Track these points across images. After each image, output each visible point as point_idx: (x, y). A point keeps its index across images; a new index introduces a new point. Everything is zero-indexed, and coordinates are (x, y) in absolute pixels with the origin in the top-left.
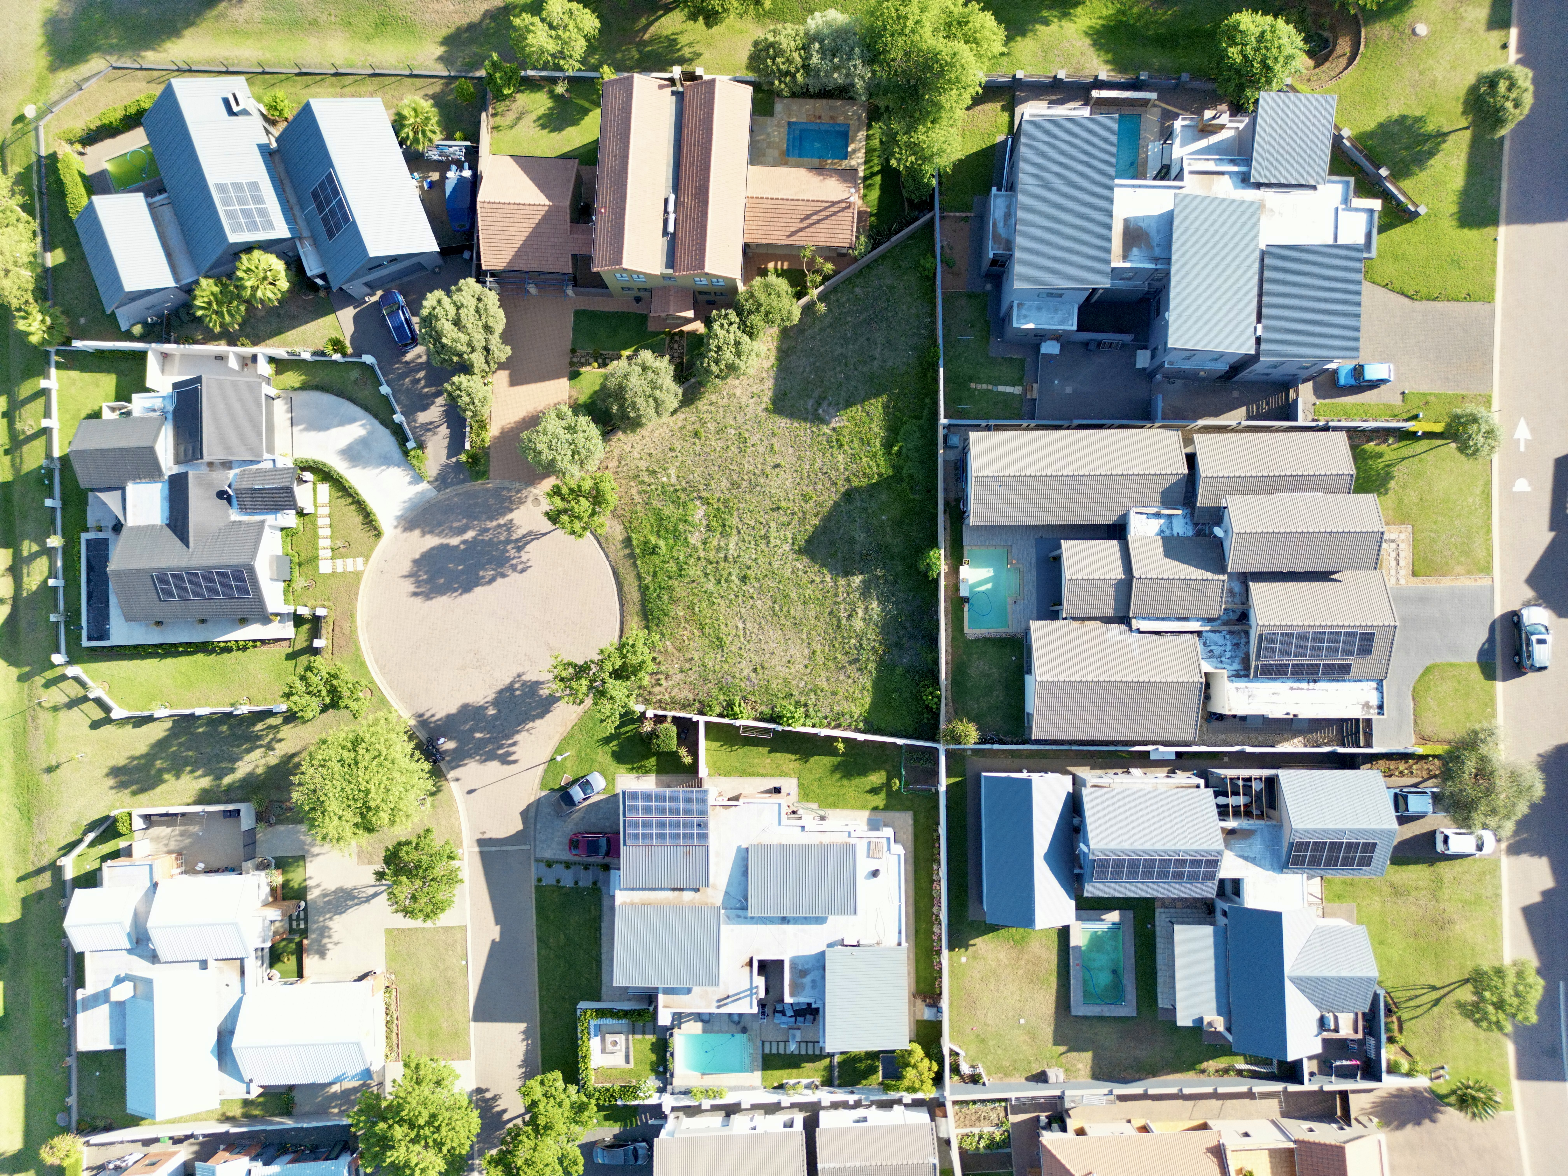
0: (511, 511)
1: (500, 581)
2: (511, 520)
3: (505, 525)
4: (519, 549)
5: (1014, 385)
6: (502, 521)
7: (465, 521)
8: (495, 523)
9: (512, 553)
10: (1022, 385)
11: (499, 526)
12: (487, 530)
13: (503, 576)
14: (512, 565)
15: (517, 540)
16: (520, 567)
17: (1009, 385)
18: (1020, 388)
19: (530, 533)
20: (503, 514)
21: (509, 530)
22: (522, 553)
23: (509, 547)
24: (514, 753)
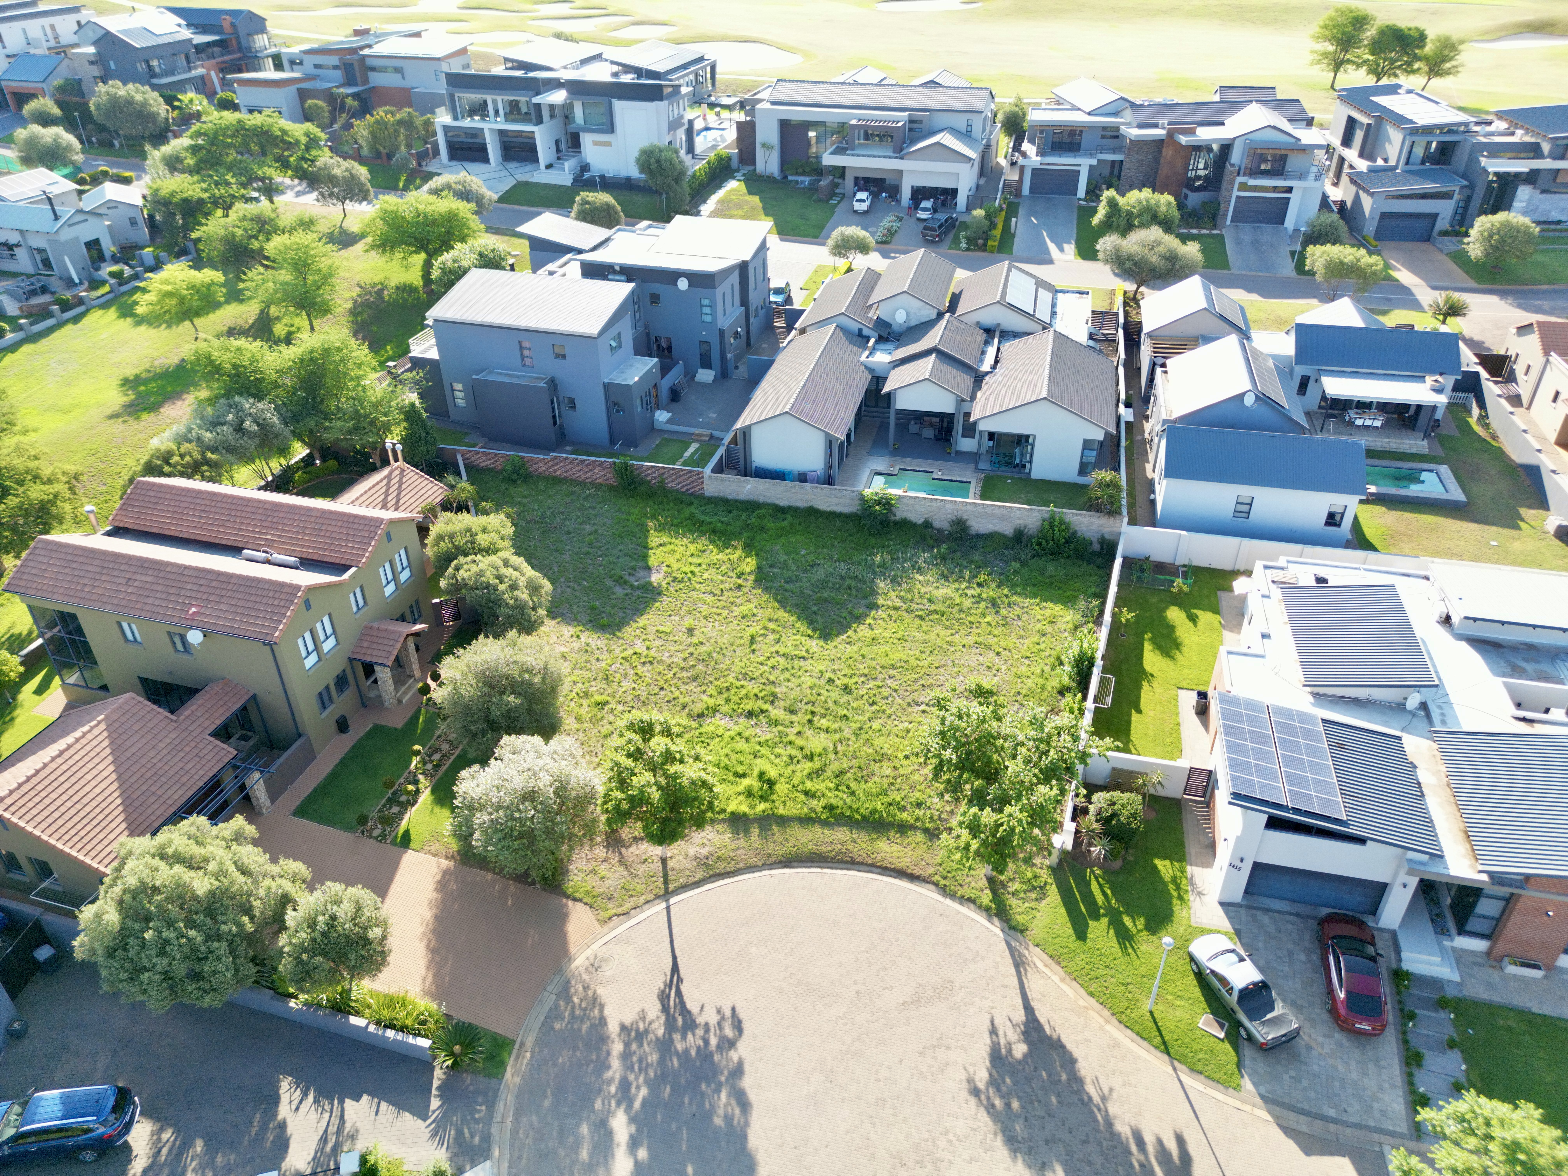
0: (602, 1021)
1: (747, 1083)
2: (623, 1028)
3: (627, 1045)
4: (690, 1024)
6: (617, 1047)
7: (584, 1129)
8: (615, 1063)
9: (693, 1041)
11: (626, 1056)
12: (625, 1085)
13: (738, 1071)
14: (719, 1047)
15: (670, 1024)
16: (729, 1032)
17: (687, 450)
18: (692, 444)
19: (663, 997)
20: (603, 1039)
21: (640, 1036)
22: (701, 1020)
23: (680, 1046)
24: (1160, 1142)
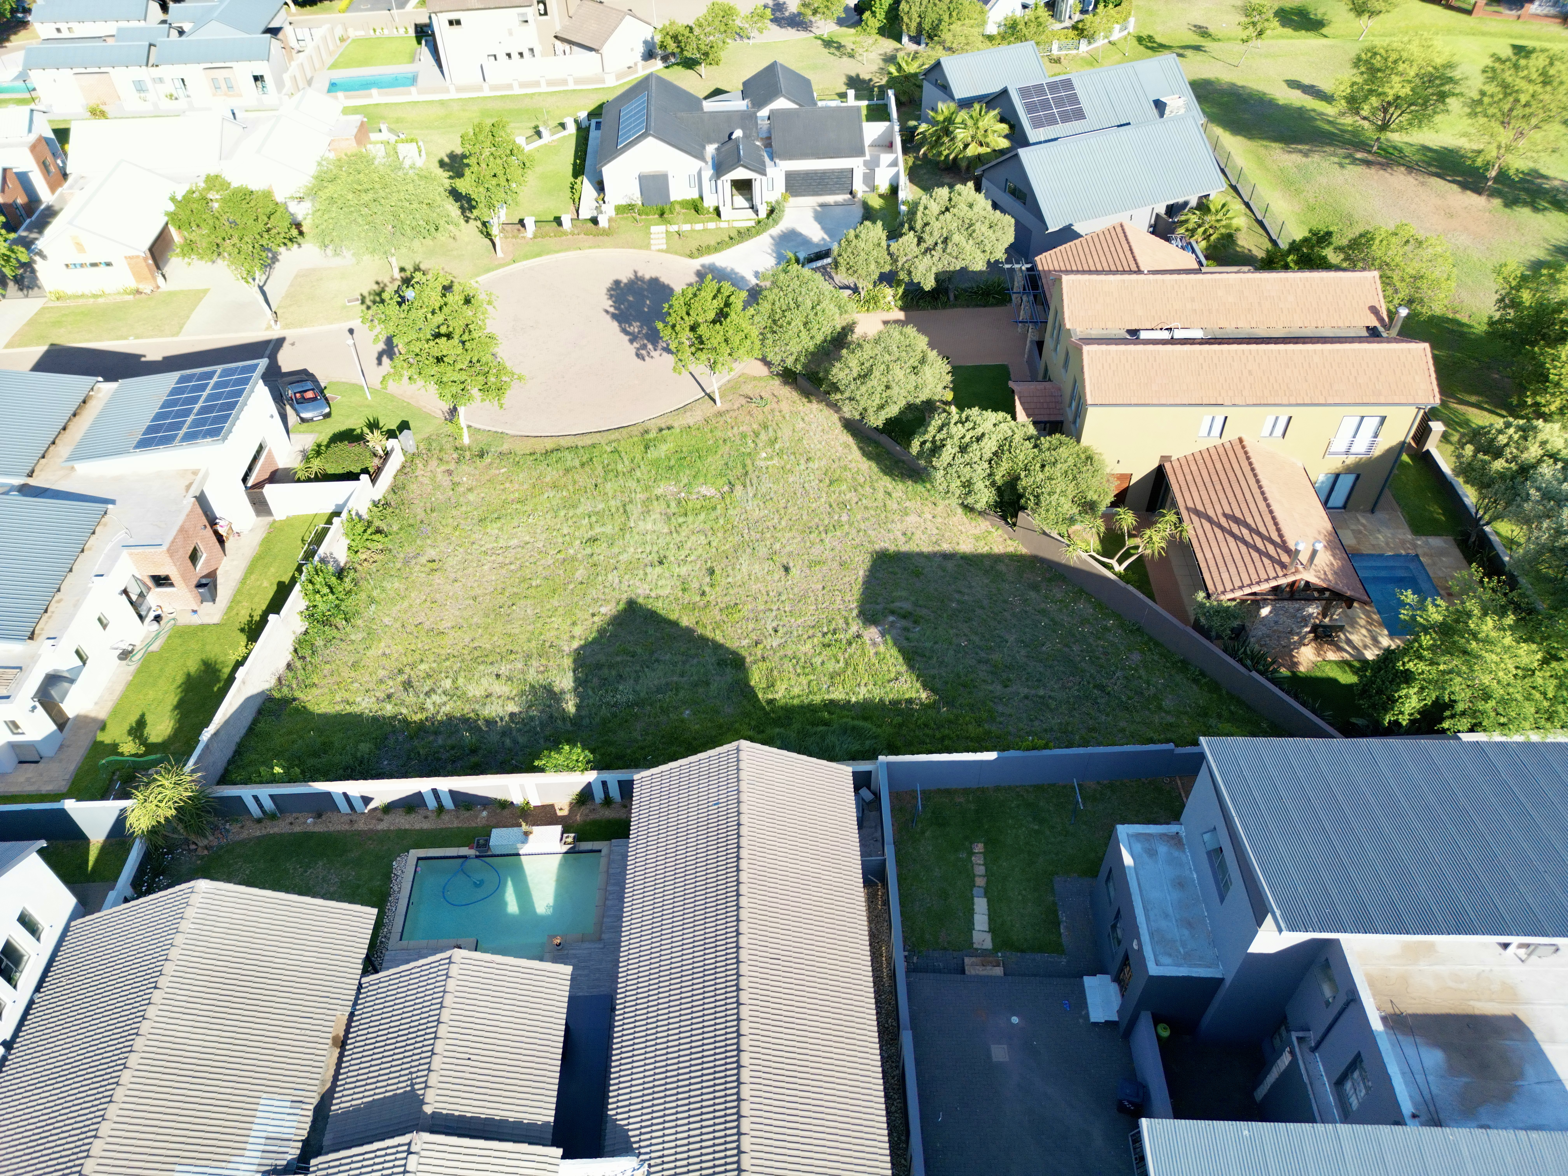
1: (627, 340)
4: (667, 350)
5: (991, 930)
10: (996, 948)
13: (632, 341)
14: (646, 347)
16: (642, 351)
17: (991, 920)
18: (988, 944)
22: (661, 353)
